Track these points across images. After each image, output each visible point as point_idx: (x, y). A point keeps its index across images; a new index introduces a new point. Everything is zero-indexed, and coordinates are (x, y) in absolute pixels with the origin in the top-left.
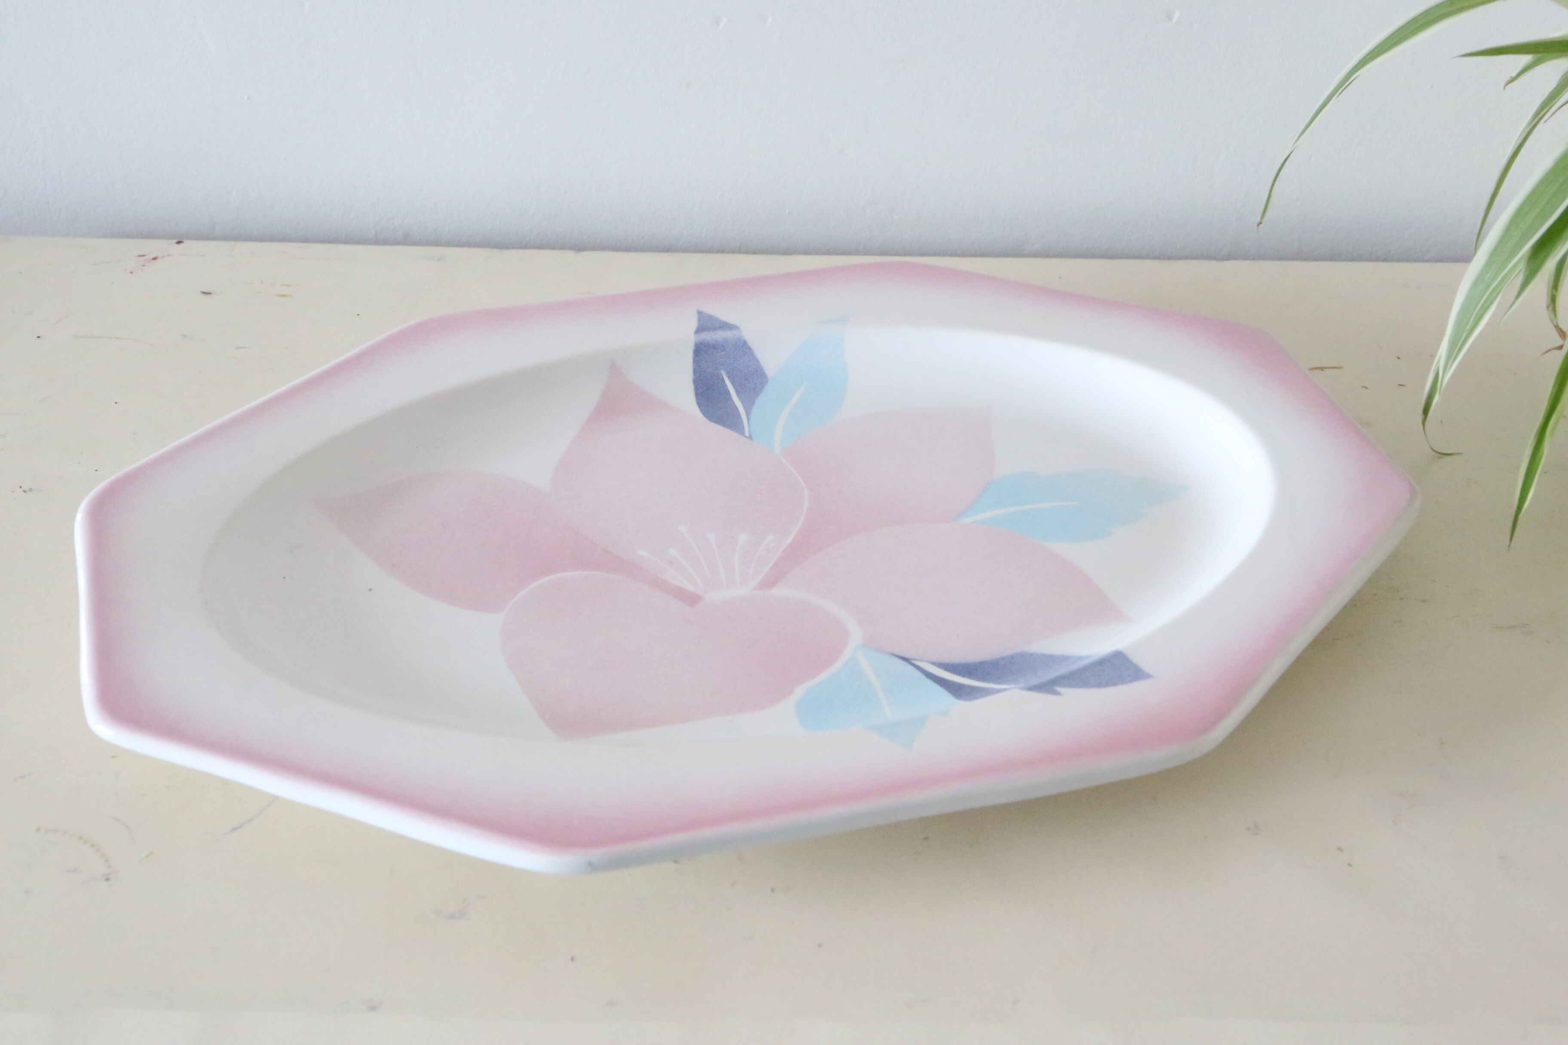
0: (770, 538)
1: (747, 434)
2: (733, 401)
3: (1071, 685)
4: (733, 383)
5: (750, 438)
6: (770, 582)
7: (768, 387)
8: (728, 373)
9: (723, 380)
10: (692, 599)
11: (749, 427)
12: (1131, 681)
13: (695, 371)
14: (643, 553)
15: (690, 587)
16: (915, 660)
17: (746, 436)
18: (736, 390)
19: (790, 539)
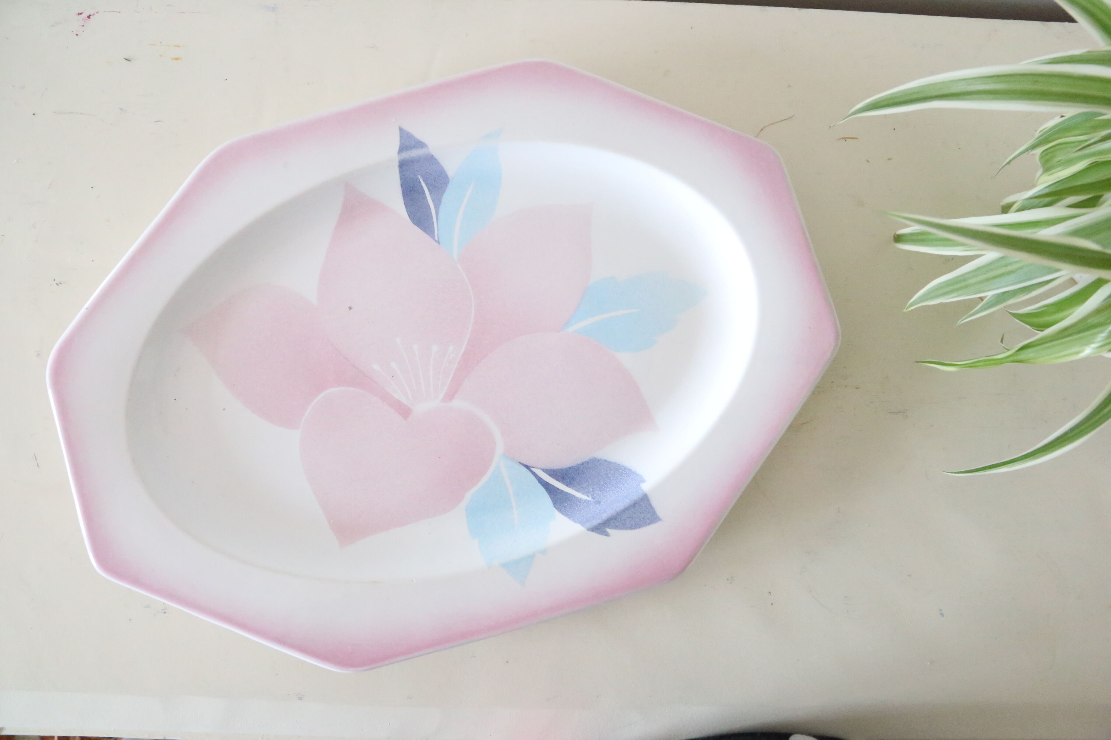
0: (451, 348)
1: (436, 238)
2: (427, 200)
3: (616, 527)
4: (427, 185)
5: (438, 242)
6: (450, 396)
7: (450, 186)
8: (423, 177)
9: (420, 182)
10: (405, 412)
11: (438, 230)
12: (649, 524)
13: (401, 178)
14: (376, 367)
15: (404, 400)
16: (533, 467)
17: (435, 240)
18: (429, 191)
19: (463, 350)
